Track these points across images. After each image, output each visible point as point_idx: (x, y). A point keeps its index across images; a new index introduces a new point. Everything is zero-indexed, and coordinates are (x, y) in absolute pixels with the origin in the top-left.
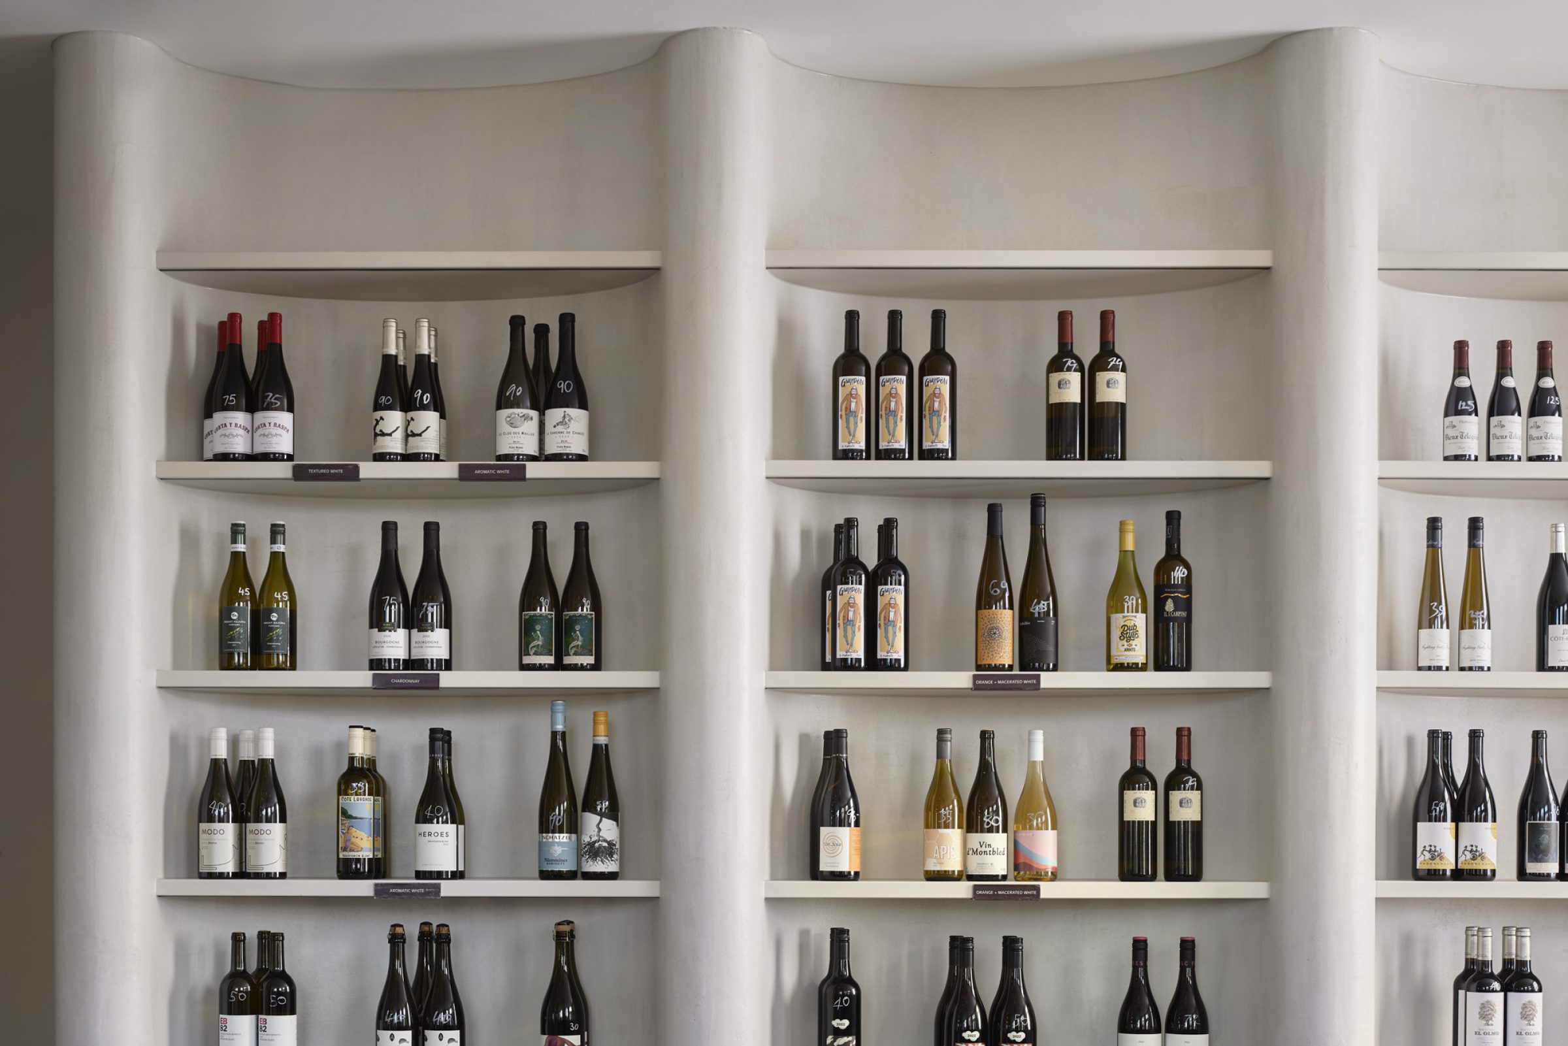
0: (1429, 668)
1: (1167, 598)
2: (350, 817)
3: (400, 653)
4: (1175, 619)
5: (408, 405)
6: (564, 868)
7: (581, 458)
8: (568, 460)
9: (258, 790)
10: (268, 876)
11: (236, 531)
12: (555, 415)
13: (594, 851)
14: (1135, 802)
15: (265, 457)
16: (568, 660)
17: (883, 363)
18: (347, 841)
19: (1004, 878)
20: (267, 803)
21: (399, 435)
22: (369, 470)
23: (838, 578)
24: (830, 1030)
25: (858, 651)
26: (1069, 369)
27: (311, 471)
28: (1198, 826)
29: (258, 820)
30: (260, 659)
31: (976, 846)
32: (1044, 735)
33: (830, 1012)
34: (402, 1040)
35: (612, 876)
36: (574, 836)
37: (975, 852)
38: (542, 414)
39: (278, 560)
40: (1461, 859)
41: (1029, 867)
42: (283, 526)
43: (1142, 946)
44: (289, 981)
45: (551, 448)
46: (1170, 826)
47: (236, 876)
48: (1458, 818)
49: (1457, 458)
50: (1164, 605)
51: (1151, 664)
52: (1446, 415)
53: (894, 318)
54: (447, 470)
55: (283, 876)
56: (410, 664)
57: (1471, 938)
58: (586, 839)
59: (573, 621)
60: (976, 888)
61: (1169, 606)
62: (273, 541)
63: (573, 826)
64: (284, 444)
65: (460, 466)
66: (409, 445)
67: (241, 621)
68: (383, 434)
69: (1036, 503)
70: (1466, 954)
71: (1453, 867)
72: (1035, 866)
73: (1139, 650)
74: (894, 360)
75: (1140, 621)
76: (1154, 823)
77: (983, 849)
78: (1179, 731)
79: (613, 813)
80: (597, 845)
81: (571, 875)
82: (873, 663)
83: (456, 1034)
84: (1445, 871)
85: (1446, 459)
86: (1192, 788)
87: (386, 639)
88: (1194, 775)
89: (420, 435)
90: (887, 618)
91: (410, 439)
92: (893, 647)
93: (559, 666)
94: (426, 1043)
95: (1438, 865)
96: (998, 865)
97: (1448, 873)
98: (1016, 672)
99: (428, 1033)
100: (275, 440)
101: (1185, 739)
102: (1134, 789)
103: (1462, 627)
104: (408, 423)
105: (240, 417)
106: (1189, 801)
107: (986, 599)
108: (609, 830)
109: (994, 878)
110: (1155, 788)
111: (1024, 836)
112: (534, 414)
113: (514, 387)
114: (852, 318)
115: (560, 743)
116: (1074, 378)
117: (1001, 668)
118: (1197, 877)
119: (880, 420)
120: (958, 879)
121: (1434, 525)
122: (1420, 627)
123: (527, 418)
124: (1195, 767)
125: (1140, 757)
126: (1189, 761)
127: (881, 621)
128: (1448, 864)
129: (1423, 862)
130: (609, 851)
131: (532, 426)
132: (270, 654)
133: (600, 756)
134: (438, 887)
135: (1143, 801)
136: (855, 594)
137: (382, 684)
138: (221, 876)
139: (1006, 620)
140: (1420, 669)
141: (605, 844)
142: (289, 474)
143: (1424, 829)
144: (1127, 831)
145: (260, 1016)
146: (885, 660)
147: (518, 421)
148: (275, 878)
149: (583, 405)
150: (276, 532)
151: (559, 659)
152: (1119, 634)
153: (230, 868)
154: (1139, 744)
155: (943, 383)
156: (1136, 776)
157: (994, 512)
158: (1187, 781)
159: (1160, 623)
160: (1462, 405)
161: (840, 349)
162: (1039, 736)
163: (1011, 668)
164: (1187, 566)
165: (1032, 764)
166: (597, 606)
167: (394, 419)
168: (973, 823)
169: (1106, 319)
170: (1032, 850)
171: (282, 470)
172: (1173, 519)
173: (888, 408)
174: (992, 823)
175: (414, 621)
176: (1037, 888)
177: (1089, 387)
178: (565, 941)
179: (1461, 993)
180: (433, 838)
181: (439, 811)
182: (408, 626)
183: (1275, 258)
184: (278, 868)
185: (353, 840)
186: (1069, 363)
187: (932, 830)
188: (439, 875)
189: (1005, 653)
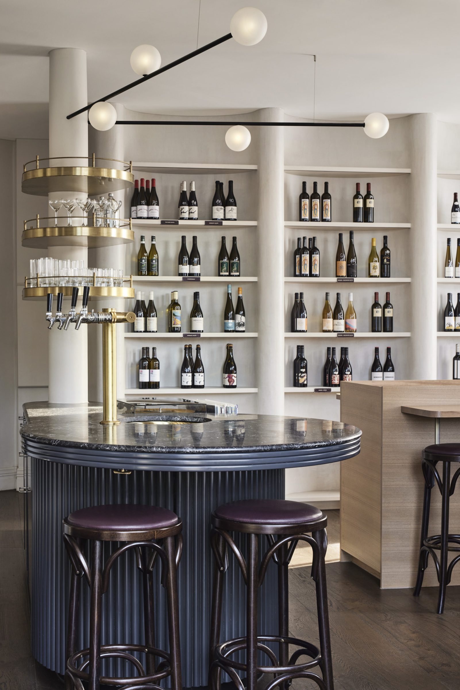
0: (448, 277)
1: (385, 258)
2: (176, 316)
3: (187, 272)
4: (386, 264)
5: (190, 204)
6: (232, 329)
7: (235, 220)
8: (232, 220)
9: (150, 310)
10: (153, 332)
11: (142, 238)
12: (228, 208)
13: (240, 325)
14: (377, 312)
15: (152, 218)
16: (232, 274)
17: (313, 196)
18: (175, 322)
19: (343, 332)
20: (153, 312)
21: (188, 213)
22: (181, 222)
23: (302, 253)
24: (299, 372)
25: (308, 273)
26: (360, 198)
27: (166, 222)
28: (391, 318)
29: (150, 317)
30: (150, 272)
31: (336, 323)
32: (353, 294)
33: (300, 367)
34: (189, 376)
35: (244, 331)
36: (234, 321)
37: (336, 325)
38: (225, 207)
39: (153, 246)
40: (456, 326)
41: (349, 328)
42: (155, 236)
43: (377, 349)
44: (158, 361)
45: (227, 217)
46: (385, 318)
47: (144, 332)
48: (455, 316)
49: (455, 223)
50: (384, 260)
51: (380, 276)
52: (452, 211)
53: (315, 184)
54: (202, 222)
55: (156, 332)
56: (190, 274)
57: (458, 347)
58: (237, 321)
59: (233, 264)
60: (338, 334)
61: (385, 261)
62: (152, 241)
63: (234, 318)
64: (157, 215)
65: (205, 221)
66: (190, 215)
67: (144, 262)
68: (184, 212)
69: (351, 233)
70: (456, 351)
71: (454, 328)
72: (351, 328)
73: (377, 272)
74: (315, 195)
75: (378, 264)
76: (381, 317)
77: (339, 324)
78: (387, 293)
79: (244, 315)
80: (240, 323)
81: (233, 331)
82: (311, 275)
83: (203, 374)
84: (452, 329)
85: (452, 223)
86: (391, 308)
87: (184, 268)
88: (391, 305)
89: (193, 213)
90: (315, 263)
91: (190, 214)
92: (316, 271)
93: (230, 275)
94: (195, 377)
95: (450, 328)
96: (342, 328)
97: (453, 330)
98: (346, 278)
99: (195, 374)
100: (155, 213)
101: (388, 295)
102: (376, 308)
103: (456, 266)
104: (190, 209)
105: (145, 207)
106: (390, 311)
107: (338, 258)
108: (243, 319)
109: (341, 332)
110: (381, 308)
111: (348, 321)
112: (223, 207)
113: (218, 200)
114: (304, 184)
115: (230, 296)
116: (361, 201)
117: (343, 276)
118: (391, 331)
119: (312, 211)
120: (331, 332)
121: (449, 240)
122: (446, 266)
123: (221, 209)
124: (391, 302)
125: (377, 300)
126: (389, 301)
127: (313, 264)
128: (453, 328)
129: (447, 327)
130: (243, 325)
131: (222, 211)
132: (152, 272)
133: (240, 300)
134: (200, 334)
135: (379, 311)
136: (306, 257)
137: (185, 280)
138: (141, 332)
139: (344, 264)
140: (446, 277)
141: (243, 323)
142: (160, 223)
143: (447, 318)
144: (374, 320)
145: (151, 370)
146: (314, 274)
147: (220, 209)
148: (154, 332)
149: (236, 206)
150: (153, 238)
151: (230, 273)
152: (373, 268)
153: (143, 330)
154: (377, 297)
155: (328, 201)
156: (376, 305)
157: (340, 235)
158: (390, 306)
159: (382, 265)
160: (456, 209)
161: (301, 192)
162: (352, 294)
163: (345, 277)
164: (389, 250)
165: (350, 302)
166: (239, 260)
167: (186, 208)
168: (335, 317)
169: (368, 185)
170: (350, 324)
171: (158, 222)
172: (385, 238)
173: (314, 208)
174: (341, 317)
175: (191, 263)
176: (353, 334)
177: (365, 203)
178: (229, 349)
179: (456, 361)
180: (198, 321)
181: (199, 314)
182: (190, 264)
183: (412, 171)
184: (155, 330)
185: (176, 322)
186: (360, 197)
187: (326, 319)
188: (199, 331)
189: (344, 273)
